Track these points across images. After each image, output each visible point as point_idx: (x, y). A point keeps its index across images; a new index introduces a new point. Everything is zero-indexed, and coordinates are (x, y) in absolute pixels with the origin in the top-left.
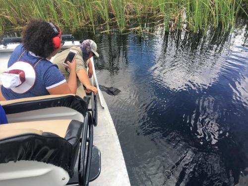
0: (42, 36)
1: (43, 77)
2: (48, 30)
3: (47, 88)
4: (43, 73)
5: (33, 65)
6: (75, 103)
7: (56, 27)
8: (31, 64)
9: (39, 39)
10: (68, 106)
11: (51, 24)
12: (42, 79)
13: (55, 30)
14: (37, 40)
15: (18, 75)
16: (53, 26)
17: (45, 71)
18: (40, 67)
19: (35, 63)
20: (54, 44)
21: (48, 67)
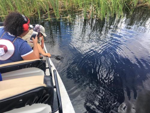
0: (16, 22)
1: (20, 50)
2: (20, 19)
3: (22, 56)
4: (19, 46)
5: (12, 41)
6: (41, 64)
7: (26, 17)
8: (10, 41)
9: (13, 24)
10: (36, 67)
11: (23, 16)
12: (19, 50)
13: (25, 19)
14: (12, 25)
15: (3, 49)
16: (24, 17)
17: (20, 45)
18: (17, 42)
19: (13, 40)
20: (24, 28)
21: (22, 43)
